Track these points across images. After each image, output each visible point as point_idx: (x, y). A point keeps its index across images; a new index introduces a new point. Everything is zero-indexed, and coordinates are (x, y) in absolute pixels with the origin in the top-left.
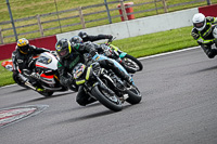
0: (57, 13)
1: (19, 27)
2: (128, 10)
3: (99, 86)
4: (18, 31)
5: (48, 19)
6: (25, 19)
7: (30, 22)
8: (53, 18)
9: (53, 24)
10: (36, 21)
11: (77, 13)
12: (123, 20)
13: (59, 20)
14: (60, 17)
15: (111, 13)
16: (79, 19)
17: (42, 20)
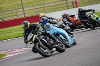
0: (44, 4)
1: (26, 10)
2: (76, 3)
3: (39, 44)
4: (25, 12)
5: (39, 7)
6: (29, 7)
7: (31, 8)
8: (41, 6)
9: (42, 9)
10: (34, 8)
11: (52, 4)
12: (74, 7)
13: (44, 7)
14: (45, 6)
15: (69, 4)
16: (54, 7)
17: (37, 7)
